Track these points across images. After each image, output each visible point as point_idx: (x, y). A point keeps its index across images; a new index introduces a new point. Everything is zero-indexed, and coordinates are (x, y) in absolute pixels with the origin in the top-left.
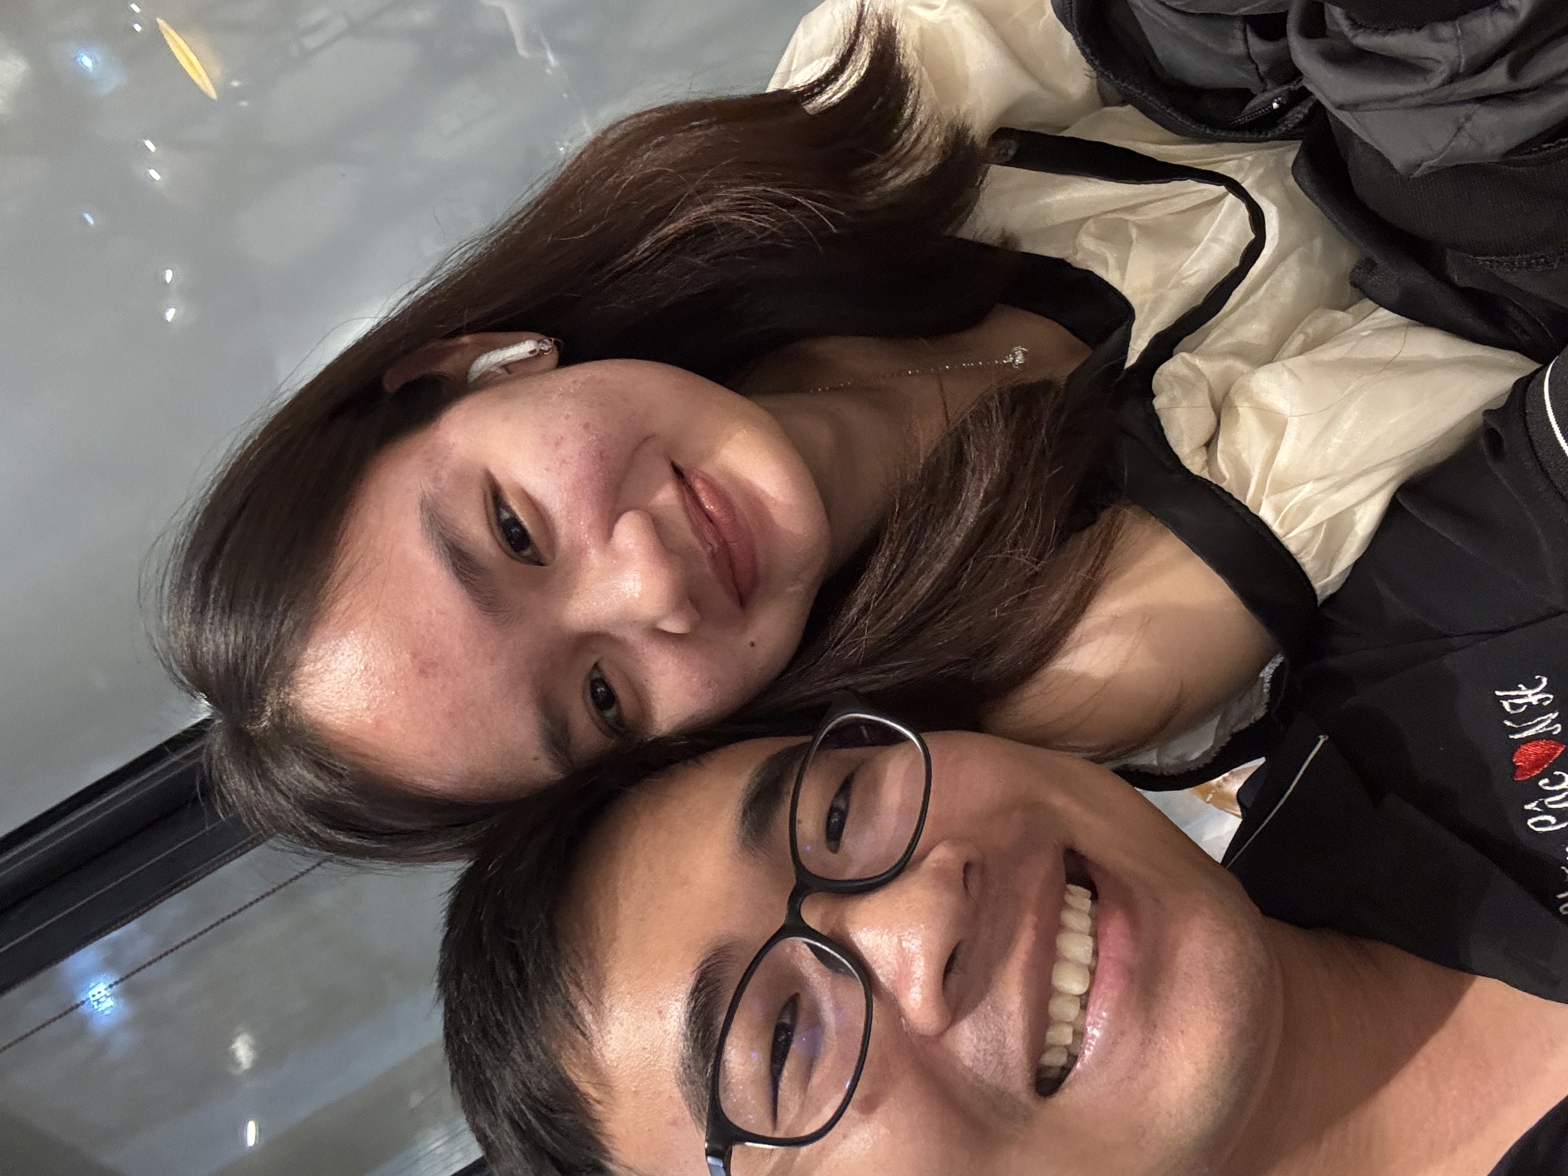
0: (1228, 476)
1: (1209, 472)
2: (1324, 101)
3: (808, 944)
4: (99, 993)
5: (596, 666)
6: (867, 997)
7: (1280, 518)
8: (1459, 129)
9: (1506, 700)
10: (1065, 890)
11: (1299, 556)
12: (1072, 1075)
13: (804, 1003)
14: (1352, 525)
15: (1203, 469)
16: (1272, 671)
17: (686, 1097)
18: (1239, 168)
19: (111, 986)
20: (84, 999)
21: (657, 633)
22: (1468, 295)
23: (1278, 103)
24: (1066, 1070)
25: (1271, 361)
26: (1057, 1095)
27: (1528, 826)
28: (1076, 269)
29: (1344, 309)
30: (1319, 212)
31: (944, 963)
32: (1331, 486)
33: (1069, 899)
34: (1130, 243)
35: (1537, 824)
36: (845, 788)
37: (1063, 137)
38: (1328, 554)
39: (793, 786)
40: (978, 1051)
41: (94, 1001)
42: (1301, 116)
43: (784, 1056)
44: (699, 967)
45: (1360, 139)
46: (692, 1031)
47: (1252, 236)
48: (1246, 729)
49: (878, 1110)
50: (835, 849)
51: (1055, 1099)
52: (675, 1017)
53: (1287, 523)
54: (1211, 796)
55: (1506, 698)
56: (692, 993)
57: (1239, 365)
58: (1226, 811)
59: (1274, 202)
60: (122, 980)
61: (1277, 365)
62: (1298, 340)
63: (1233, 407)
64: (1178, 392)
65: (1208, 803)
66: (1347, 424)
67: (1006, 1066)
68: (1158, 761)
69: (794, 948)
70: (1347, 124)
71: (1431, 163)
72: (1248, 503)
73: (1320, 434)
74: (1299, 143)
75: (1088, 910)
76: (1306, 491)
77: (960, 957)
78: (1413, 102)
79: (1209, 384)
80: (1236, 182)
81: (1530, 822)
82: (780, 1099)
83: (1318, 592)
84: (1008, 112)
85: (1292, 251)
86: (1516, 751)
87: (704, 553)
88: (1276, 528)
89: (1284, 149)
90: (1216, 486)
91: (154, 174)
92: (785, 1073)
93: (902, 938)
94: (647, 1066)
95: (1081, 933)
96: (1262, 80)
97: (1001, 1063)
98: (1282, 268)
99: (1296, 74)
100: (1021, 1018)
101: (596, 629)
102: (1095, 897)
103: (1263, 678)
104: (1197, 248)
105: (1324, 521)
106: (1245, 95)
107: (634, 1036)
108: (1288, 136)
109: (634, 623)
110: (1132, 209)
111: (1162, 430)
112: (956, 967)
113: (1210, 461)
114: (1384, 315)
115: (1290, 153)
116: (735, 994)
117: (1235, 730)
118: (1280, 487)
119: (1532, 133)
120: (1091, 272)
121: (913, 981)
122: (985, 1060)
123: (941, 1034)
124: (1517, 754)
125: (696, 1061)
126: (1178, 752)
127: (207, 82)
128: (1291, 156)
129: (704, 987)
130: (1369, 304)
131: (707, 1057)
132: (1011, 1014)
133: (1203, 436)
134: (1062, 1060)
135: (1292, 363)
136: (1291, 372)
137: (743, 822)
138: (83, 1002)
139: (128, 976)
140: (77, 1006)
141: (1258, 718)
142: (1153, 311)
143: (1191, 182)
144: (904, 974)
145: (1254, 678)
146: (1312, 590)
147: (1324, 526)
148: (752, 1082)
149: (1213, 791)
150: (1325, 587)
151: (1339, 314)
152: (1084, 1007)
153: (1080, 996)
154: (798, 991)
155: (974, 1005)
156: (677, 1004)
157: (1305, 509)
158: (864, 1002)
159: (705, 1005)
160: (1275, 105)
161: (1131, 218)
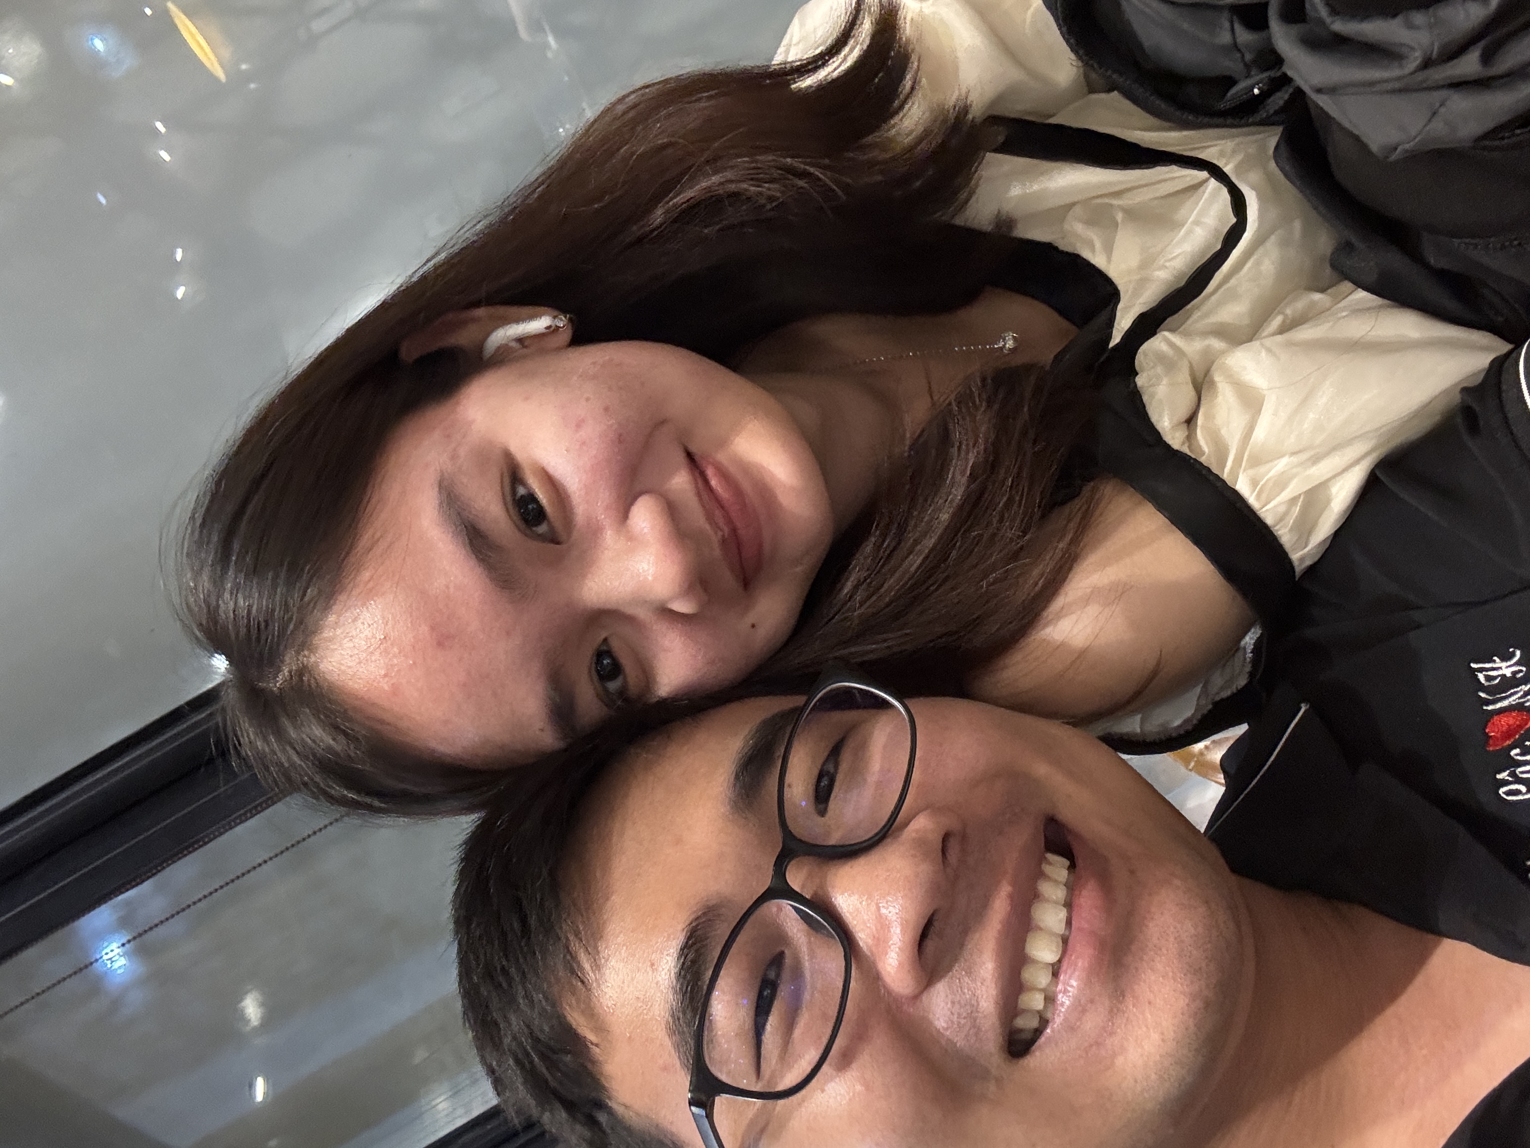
0: (1206, 450)
1: (1189, 447)
2: (1306, 88)
3: (791, 906)
4: (112, 951)
5: (605, 640)
6: (846, 960)
7: (1257, 490)
8: (1434, 114)
9: (1481, 672)
10: (1042, 859)
11: (1276, 528)
12: (1042, 1039)
13: (788, 961)
14: (1328, 501)
15: (1183, 443)
16: (1253, 641)
17: (677, 1047)
18: (1222, 154)
19: (123, 945)
20: (98, 957)
21: (665, 612)
22: (1442, 276)
23: (1259, 89)
24: (1038, 1032)
25: (1250, 340)
26: (1028, 1057)
27: (1500, 795)
28: (1062, 252)
29: (1322, 290)
30: (1300, 196)
31: (920, 931)
32: (1309, 459)
33: (1047, 869)
34: (1116, 225)
35: (1509, 793)
36: (835, 752)
37: (1050, 125)
38: (1305, 526)
39: (783, 751)
40: (952, 1013)
41: (107, 960)
42: (1281, 103)
43: (767, 1013)
44: (689, 925)
45: (1339, 124)
46: (682, 985)
47: (1234, 220)
48: (1228, 698)
49: (854, 1065)
50: (822, 813)
51: (1026, 1061)
52: (666, 970)
53: (1264, 496)
54: (1192, 764)
55: (1481, 670)
56: (682, 949)
57: (1217, 344)
58: (1209, 779)
59: (1253, 188)
60: (134, 938)
61: (1256, 344)
62: (1277, 322)
63: (1212, 384)
64: (1159, 370)
65: (1191, 770)
66: (1322, 399)
67: (979, 1029)
68: (1141, 728)
69: (780, 909)
70: (1326, 108)
71: (1407, 146)
72: (1226, 476)
73: (1296, 411)
74: (1279, 130)
75: (1064, 880)
76: (1281, 465)
77: (936, 924)
78: (1389, 86)
79: (1190, 363)
80: (1219, 167)
81: (1502, 791)
82: (763, 1052)
83: (1296, 564)
84: (999, 99)
85: (1272, 233)
86: (1490, 721)
87: (715, 540)
88: (1252, 500)
89: (1267, 134)
90: (1195, 459)
91: (165, 155)
92: (768, 1027)
93: (881, 905)
94: (640, 1014)
95: (1056, 903)
96: (1246, 65)
97: (974, 1027)
98: (1261, 250)
99: (1278, 61)
100: (994, 985)
101: (608, 606)
102: (1072, 867)
103: (1245, 648)
104: (1180, 231)
105: (1300, 495)
106: (1229, 81)
107: (628, 986)
108: (1266, 122)
109: (645, 602)
110: (1118, 194)
111: (1144, 407)
112: (932, 934)
113: (1190, 437)
114: (1361, 295)
115: (1272, 138)
116: (722, 951)
117: (1217, 698)
118: (1256, 461)
119: (1504, 119)
120: (1077, 257)
121: (890, 947)
122: (959, 1023)
123: (916, 997)
124: (1490, 724)
125: (684, 1013)
126: (1161, 720)
127: (216, 65)
128: (1273, 142)
129: (694, 944)
130: (1347, 286)
131: (694, 1011)
132: (985, 980)
133: (1183, 412)
134: (1034, 1023)
135: (1268, 342)
136: (1269, 350)
137: (735, 785)
138: (97, 960)
139: (140, 935)
140: (91, 964)
141: (1239, 687)
142: (1136, 293)
143: (1174, 167)
144: (881, 939)
145: (1235, 646)
146: (1290, 562)
147: (1302, 497)
148: (737, 1035)
149: (1195, 759)
150: (1302, 559)
151: (1317, 296)
152: (1055, 974)
153: (1053, 965)
154: (783, 949)
155: (949, 969)
156: (668, 958)
157: (1281, 483)
158: (843, 963)
159: (693, 962)
160: (1256, 91)
161: (1115, 202)
